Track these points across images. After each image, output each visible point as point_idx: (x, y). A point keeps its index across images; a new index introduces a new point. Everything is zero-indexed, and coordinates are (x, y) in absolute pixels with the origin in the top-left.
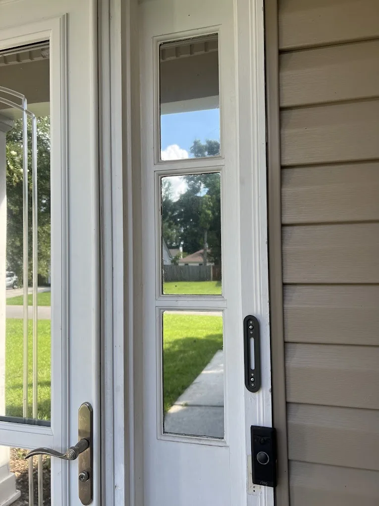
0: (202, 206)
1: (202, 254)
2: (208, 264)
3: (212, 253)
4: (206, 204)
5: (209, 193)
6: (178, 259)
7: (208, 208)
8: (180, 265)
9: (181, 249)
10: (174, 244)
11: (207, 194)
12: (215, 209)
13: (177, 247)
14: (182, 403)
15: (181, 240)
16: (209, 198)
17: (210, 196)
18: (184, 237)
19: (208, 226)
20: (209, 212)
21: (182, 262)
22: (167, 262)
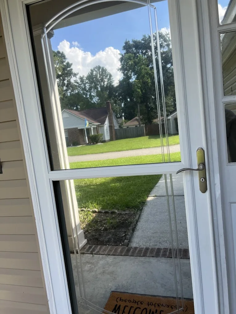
0: (134, 87)
1: (137, 120)
2: (142, 125)
3: (143, 118)
4: (137, 86)
5: (137, 78)
6: (122, 125)
7: (138, 88)
8: (124, 128)
9: (123, 118)
10: (119, 115)
11: (136, 79)
12: (142, 89)
13: (121, 117)
14: (153, 195)
15: (123, 112)
16: (138, 82)
17: (138, 81)
18: (124, 110)
19: (139, 100)
20: (139, 90)
21: (125, 126)
22: (117, 127)
